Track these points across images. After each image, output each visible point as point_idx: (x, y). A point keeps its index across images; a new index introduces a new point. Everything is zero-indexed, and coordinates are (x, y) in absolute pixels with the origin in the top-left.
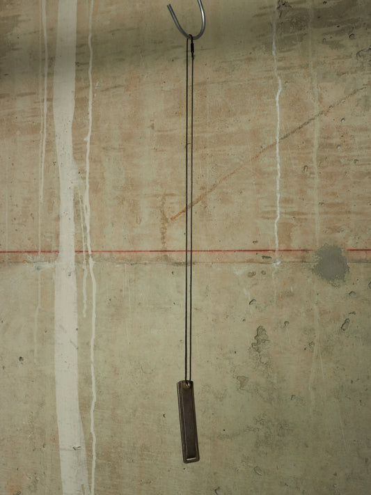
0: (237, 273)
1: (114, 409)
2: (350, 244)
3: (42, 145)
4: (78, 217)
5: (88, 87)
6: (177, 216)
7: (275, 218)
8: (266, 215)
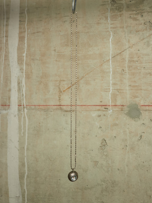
0: (93, 115)
1: (36, 178)
2: (142, 103)
3: (3, 57)
4: (19, 90)
5: (25, 32)
6: (66, 90)
7: (109, 91)
8: (106, 90)
